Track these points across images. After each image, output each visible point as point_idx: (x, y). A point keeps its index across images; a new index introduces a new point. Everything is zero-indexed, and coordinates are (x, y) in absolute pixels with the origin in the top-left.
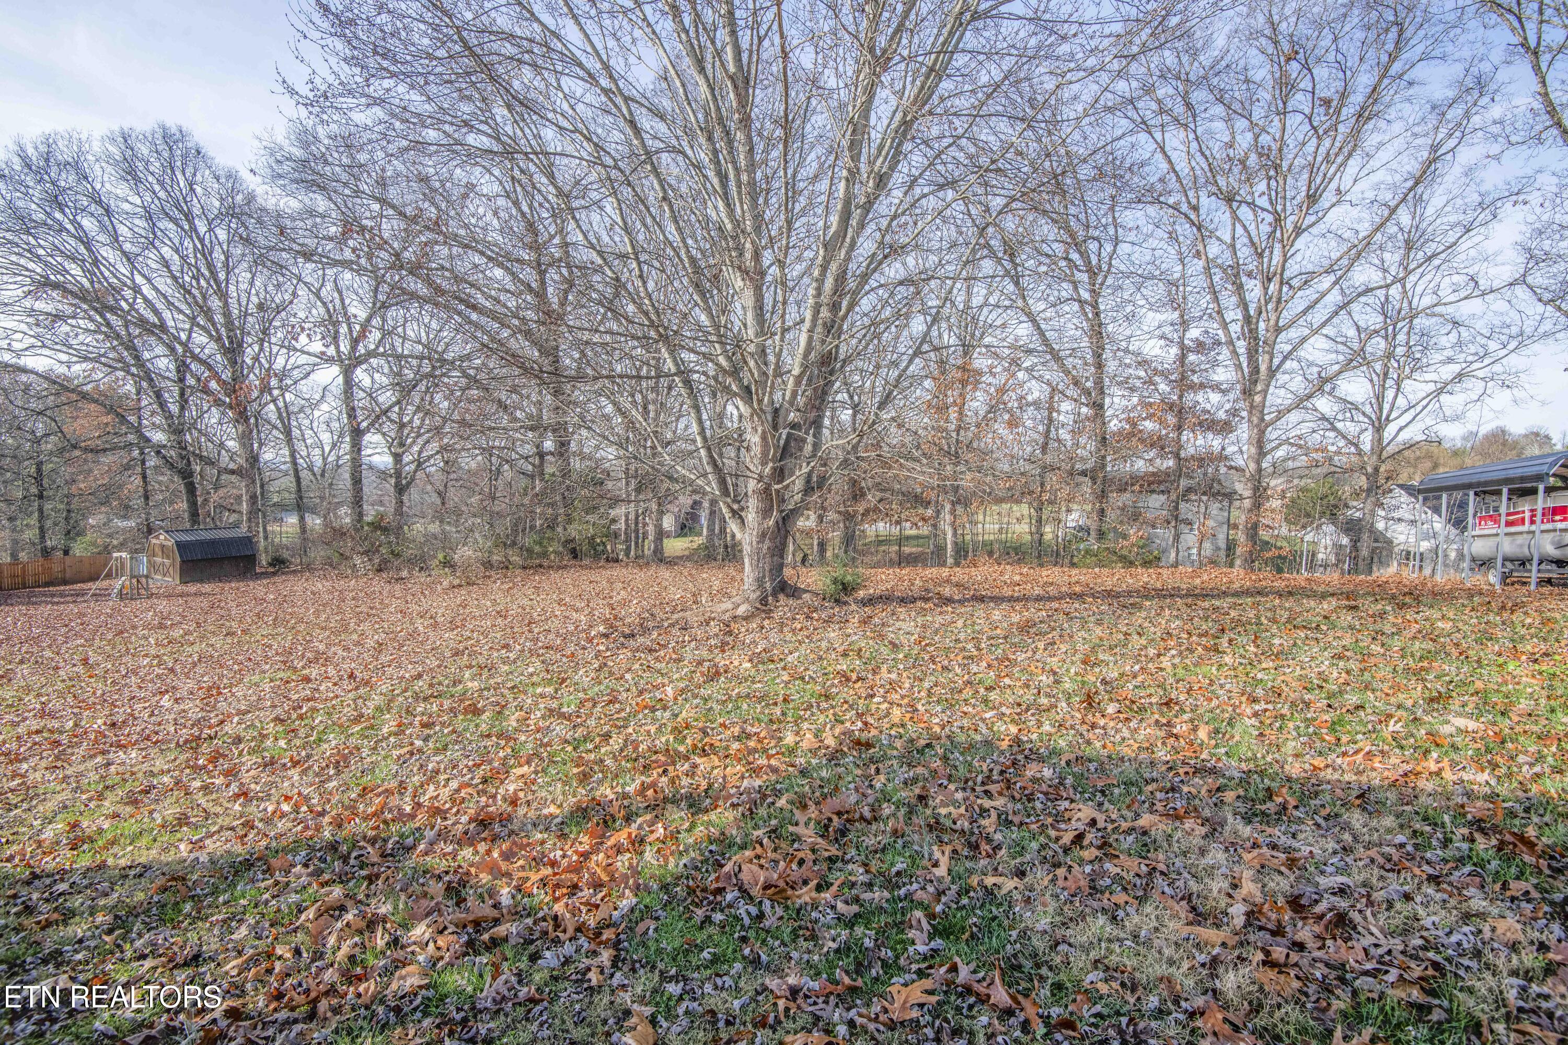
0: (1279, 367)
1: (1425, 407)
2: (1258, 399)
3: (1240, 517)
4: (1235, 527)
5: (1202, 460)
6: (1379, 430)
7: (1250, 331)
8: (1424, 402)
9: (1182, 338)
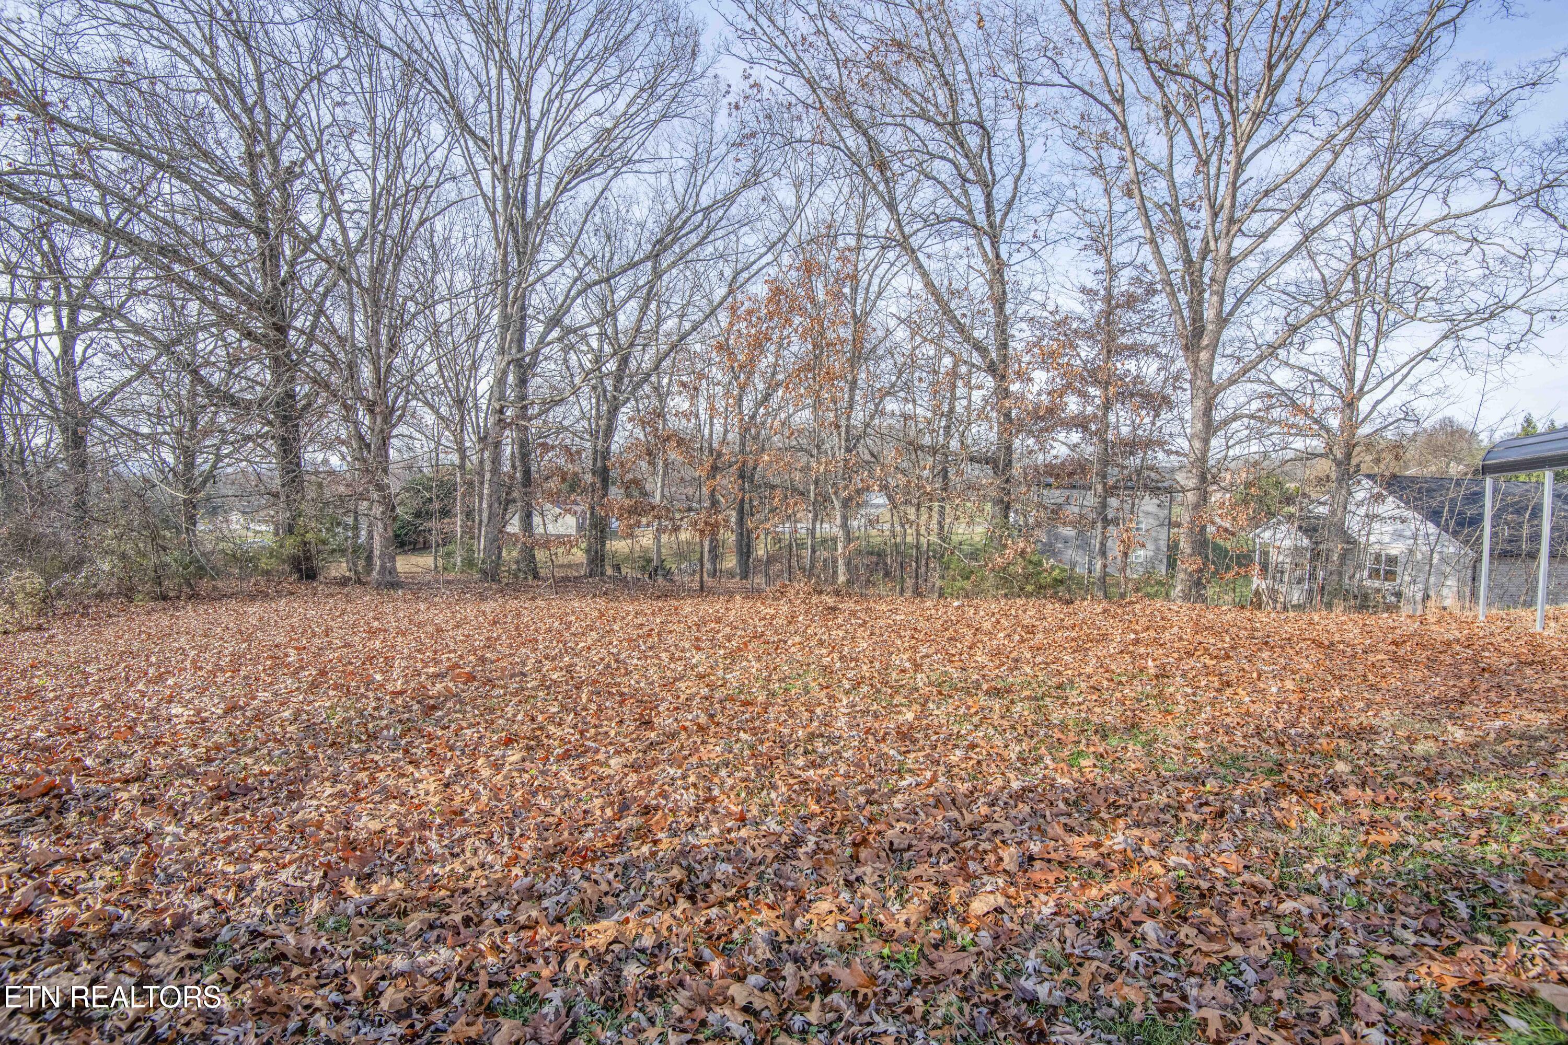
0: (1231, 314)
1: (1404, 377)
2: (1204, 356)
3: (1183, 515)
4: (1179, 525)
5: (1132, 445)
6: (1350, 405)
7: (1193, 283)
8: (1405, 371)
9: (1109, 290)
